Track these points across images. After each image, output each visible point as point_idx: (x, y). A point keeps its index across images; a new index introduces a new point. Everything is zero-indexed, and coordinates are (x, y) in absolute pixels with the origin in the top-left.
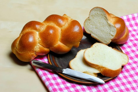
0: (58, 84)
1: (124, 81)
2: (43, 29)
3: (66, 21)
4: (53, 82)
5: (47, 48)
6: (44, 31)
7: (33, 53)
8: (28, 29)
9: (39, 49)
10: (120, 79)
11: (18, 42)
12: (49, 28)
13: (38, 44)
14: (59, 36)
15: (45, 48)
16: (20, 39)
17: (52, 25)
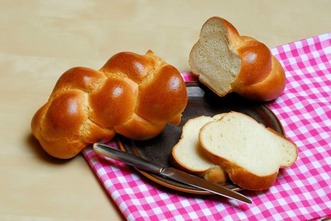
0: (140, 196)
1: (282, 202)
2: (98, 85)
3: (150, 67)
4: (129, 191)
5: (108, 128)
6: (101, 93)
7: (76, 140)
8: (65, 86)
9: (89, 132)
10: (272, 198)
11: (44, 117)
12: (111, 84)
13: (89, 121)
14: (135, 101)
15: (102, 129)
16: (48, 109)
17: (119, 78)
